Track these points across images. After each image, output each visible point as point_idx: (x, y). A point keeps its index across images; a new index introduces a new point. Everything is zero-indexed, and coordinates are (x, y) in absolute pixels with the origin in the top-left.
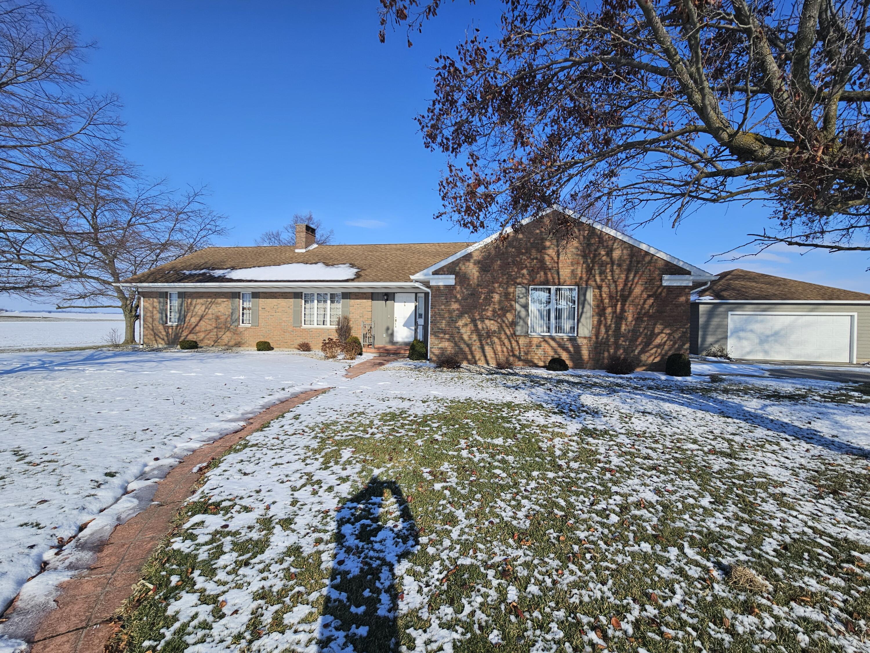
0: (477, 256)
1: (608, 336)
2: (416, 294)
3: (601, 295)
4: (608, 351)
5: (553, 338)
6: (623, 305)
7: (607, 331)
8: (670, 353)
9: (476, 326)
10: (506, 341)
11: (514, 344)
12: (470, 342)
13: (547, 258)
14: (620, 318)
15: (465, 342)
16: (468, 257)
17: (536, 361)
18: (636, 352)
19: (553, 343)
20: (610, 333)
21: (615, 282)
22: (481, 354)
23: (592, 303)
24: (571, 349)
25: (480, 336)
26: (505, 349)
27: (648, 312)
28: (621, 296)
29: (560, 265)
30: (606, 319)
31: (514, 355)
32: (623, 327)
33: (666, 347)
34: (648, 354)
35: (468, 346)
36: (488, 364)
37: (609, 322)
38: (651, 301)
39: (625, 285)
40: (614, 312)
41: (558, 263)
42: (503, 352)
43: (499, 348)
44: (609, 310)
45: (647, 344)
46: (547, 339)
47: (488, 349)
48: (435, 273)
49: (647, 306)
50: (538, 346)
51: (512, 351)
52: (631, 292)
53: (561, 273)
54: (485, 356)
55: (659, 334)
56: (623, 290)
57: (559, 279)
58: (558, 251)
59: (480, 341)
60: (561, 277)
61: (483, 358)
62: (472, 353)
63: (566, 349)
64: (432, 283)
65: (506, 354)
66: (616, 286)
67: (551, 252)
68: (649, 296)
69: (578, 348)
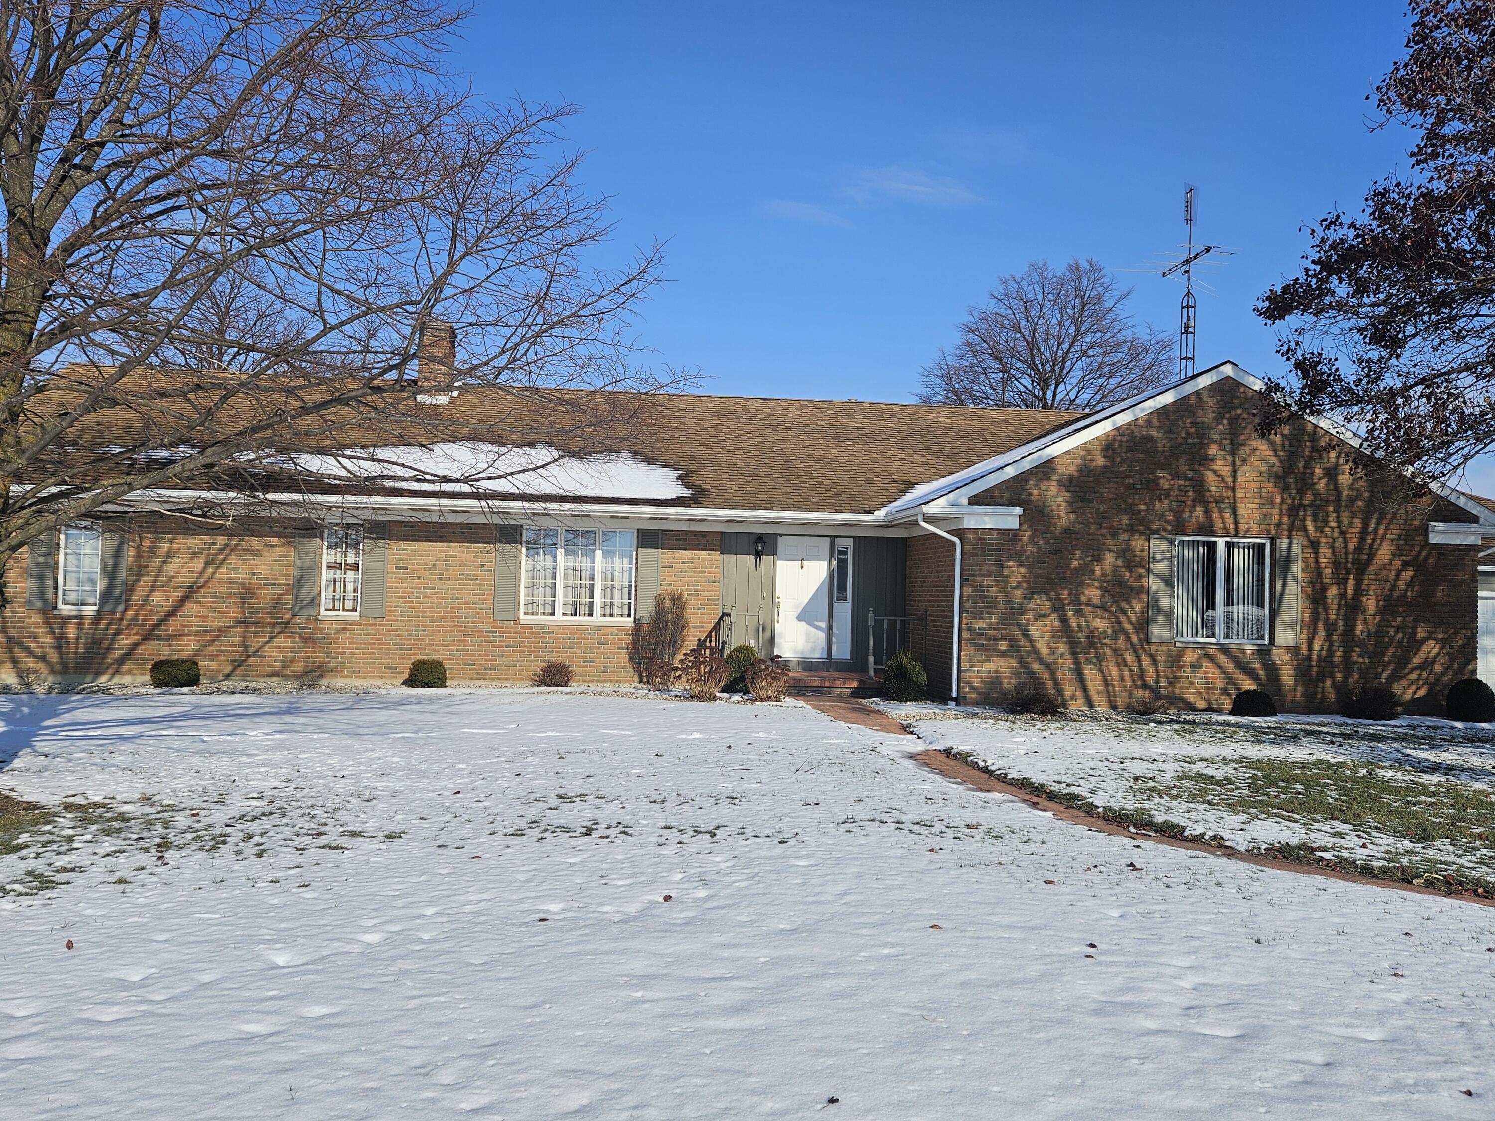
0: (1067, 469)
1: (1331, 645)
2: (833, 538)
3: (1317, 562)
4: (1333, 677)
5: (1224, 649)
6: (1359, 582)
7: (1328, 636)
8: (1445, 679)
9: (1064, 621)
10: (1130, 658)
11: (1146, 661)
12: (1050, 659)
13: (1210, 477)
14: (1353, 608)
15: (1041, 661)
16: (1046, 469)
17: (1191, 699)
18: (1385, 675)
19: (1222, 659)
20: (1335, 638)
21: (1343, 533)
22: (1078, 684)
23: (1300, 575)
24: (1261, 673)
25: (1073, 644)
26: (1126, 673)
27: (1404, 596)
28: (1355, 561)
29: (1239, 495)
30: (1326, 609)
31: (1145, 686)
32: (1360, 627)
33: (1438, 668)
34: (1404, 682)
35: (1048, 666)
36: (1091, 706)
37: (1333, 617)
38: (1408, 574)
39: (1362, 539)
40: (1343, 595)
41: (1234, 489)
42: (1122, 678)
43: (1115, 672)
44: (1333, 592)
45: (1402, 661)
46: (1212, 650)
47: (1089, 673)
48: (975, 501)
49: (1401, 585)
50: (1196, 666)
51: (1142, 677)
52: (1372, 555)
53: (1240, 511)
54: (1085, 689)
55: (1424, 641)
56: (1359, 549)
57: (1236, 523)
58: (1234, 464)
59: (1074, 654)
60: (1242, 521)
61: (1079, 693)
62: (1056, 682)
63: (1251, 674)
64: (970, 522)
65: (1129, 683)
66: (1346, 542)
67: (1222, 466)
68: (1405, 565)
69: (1273, 670)
